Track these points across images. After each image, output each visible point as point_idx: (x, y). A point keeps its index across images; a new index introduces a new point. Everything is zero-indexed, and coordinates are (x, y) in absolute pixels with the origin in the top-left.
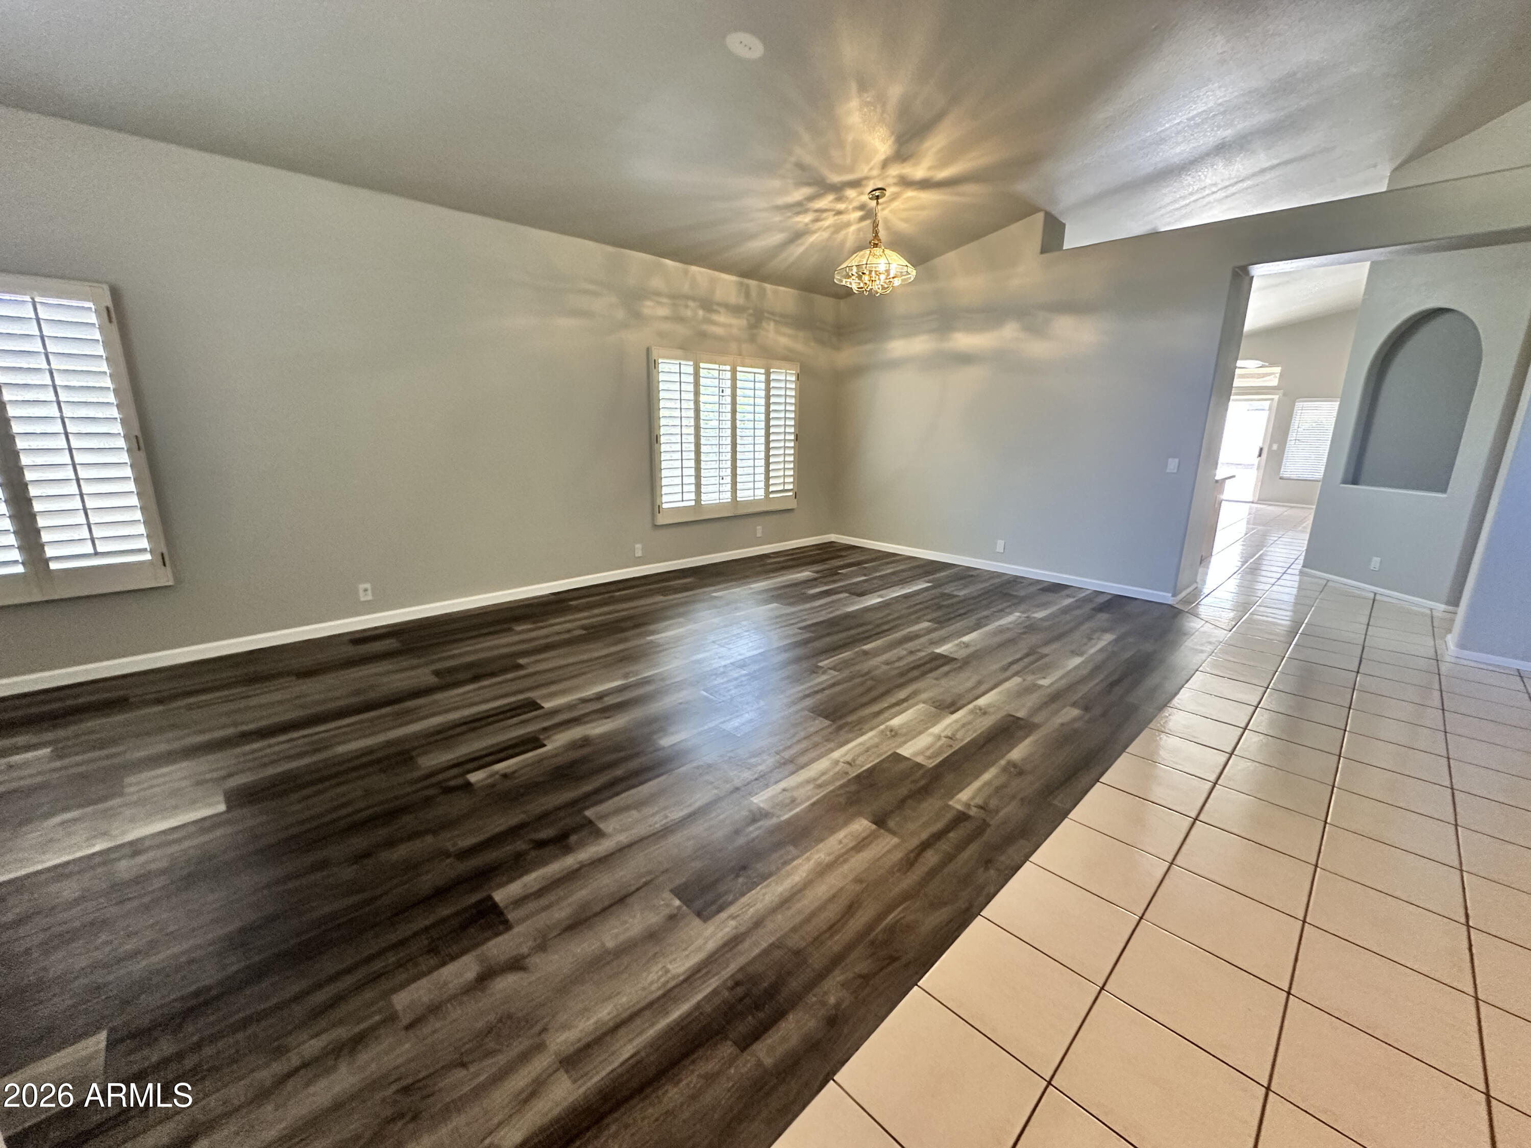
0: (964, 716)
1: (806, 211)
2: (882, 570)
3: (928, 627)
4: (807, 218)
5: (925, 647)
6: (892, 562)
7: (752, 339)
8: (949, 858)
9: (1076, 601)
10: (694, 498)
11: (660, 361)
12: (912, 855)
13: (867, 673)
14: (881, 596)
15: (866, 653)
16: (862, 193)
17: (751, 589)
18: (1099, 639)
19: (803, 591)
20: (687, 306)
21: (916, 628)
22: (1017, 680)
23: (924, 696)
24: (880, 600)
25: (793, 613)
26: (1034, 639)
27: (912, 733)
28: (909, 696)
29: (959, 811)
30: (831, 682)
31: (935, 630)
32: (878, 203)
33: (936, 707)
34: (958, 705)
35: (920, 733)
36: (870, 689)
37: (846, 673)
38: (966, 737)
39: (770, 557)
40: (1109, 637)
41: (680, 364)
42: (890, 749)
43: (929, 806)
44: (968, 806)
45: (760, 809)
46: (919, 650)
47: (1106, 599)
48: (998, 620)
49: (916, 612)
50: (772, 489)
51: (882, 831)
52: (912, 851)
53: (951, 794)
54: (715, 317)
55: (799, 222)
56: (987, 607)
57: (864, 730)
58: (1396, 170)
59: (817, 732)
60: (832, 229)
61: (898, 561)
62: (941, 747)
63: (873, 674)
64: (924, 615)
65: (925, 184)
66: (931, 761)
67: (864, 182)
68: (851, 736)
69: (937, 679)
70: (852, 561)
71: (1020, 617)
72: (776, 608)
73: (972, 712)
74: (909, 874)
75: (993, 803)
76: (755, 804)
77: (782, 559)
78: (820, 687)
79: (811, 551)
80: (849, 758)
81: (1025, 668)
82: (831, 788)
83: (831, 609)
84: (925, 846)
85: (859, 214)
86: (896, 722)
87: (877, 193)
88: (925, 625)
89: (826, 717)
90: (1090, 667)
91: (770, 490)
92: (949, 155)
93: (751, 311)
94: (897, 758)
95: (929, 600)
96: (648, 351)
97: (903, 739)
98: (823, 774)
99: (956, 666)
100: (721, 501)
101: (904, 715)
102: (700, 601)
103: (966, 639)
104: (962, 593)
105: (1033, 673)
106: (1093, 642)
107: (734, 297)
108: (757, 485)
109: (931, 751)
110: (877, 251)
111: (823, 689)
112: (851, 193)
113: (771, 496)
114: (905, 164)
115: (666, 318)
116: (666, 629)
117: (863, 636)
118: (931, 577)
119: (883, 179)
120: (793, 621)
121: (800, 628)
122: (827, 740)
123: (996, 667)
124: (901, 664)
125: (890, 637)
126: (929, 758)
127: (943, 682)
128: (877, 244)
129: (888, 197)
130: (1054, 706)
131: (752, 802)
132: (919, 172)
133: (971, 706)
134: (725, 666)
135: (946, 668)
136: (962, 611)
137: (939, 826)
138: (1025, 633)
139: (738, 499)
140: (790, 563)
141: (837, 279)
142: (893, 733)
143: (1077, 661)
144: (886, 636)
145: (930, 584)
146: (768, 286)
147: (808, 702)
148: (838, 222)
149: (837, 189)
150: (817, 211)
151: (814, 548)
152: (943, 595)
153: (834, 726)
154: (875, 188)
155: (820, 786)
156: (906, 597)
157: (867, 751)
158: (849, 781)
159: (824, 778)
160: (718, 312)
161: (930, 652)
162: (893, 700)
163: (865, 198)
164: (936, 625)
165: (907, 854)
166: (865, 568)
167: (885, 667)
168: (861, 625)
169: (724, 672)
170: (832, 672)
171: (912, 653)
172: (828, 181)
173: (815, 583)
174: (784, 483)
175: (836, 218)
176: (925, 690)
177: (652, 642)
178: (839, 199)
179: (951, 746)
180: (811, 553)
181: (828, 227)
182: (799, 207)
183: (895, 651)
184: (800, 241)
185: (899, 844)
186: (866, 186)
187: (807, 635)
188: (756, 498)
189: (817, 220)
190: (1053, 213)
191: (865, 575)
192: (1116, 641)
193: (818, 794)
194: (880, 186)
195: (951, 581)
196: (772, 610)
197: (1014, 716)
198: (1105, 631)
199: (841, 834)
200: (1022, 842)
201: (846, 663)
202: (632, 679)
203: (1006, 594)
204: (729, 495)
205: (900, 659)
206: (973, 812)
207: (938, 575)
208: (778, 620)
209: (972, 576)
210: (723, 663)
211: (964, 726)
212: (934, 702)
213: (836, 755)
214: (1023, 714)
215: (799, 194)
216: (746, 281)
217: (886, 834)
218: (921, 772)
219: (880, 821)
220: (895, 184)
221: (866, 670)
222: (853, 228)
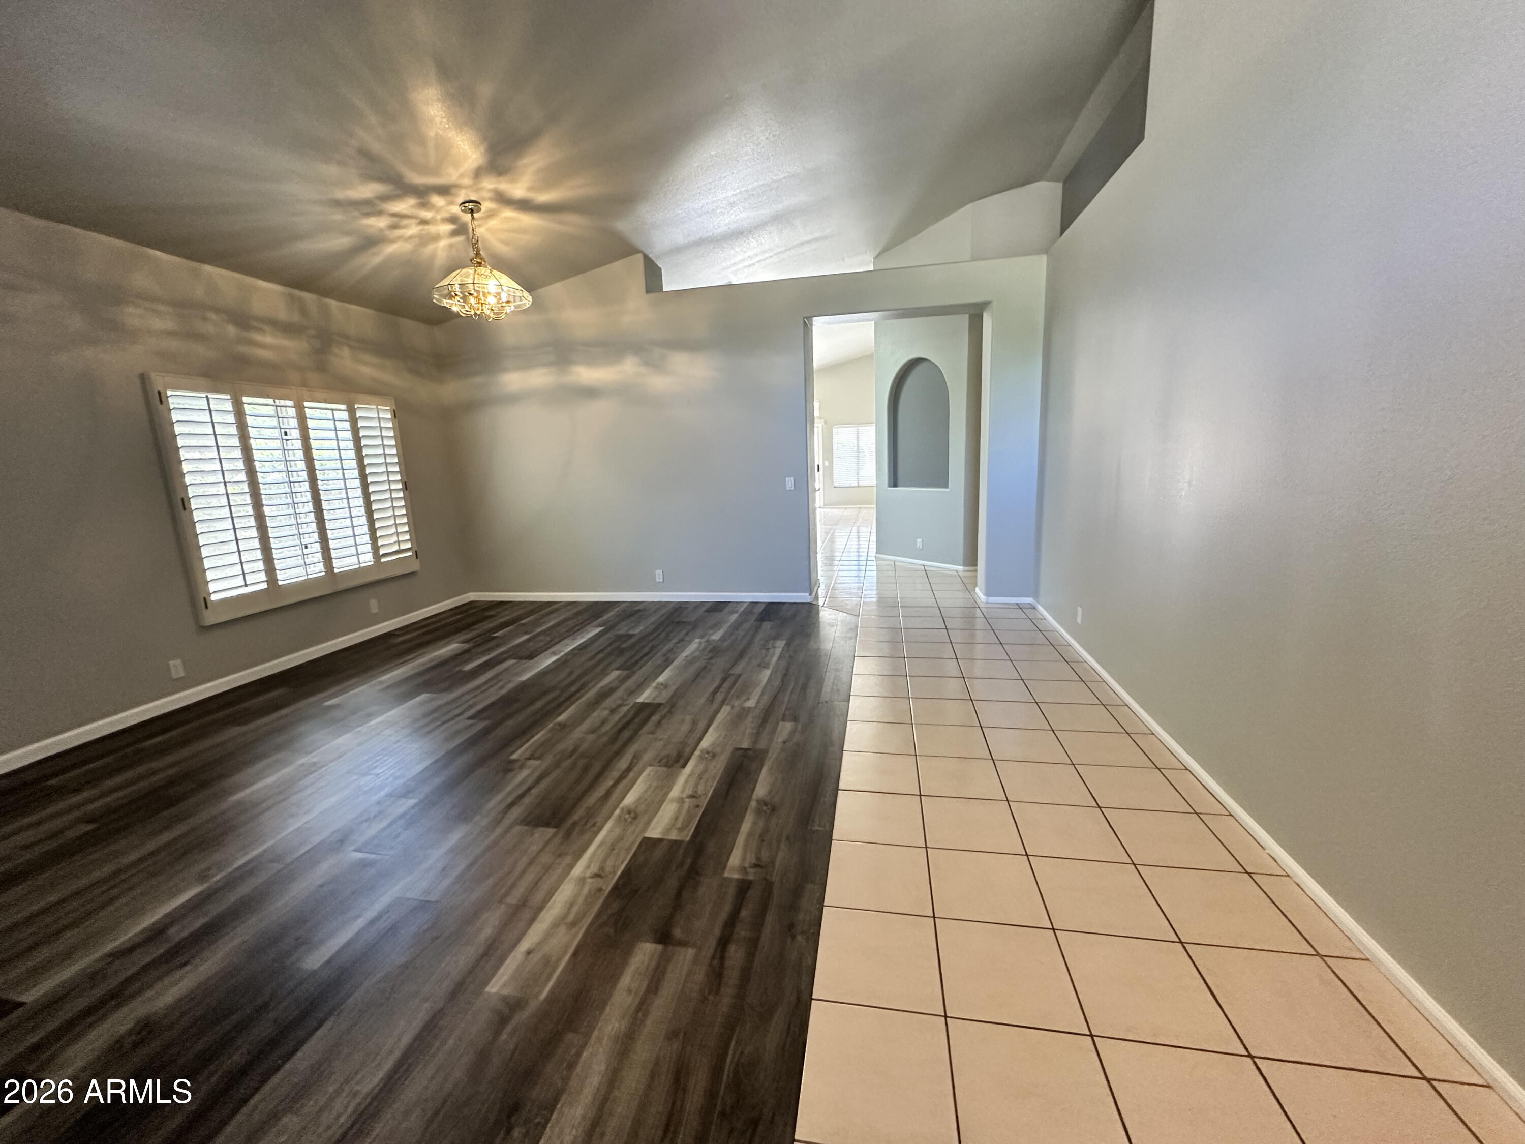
0: (696, 766)
1: (380, 213)
2: (544, 623)
3: (618, 677)
4: (380, 223)
5: (625, 700)
6: (551, 612)
7: (321, 367)
8: (753, 944)
9: (740, 615)
10: (265, 579)
11: (169, 393)
12: (716, 962)
13: (575, 750)
14: (554, 654)
15: (563, 726)
16: (452, 203)
17: (381, 683)
18: (774, 647)
19: (457, 669)
20: (205, 319)
21: (607, 681)
22: (726, 709)
23: (647, 757)
24: (554, 658)
25: (453, 701)
26: (721, 663)
27: (652, 805)
28: (631, 764)
29: (738, 880)
30: (536, 774)
31: (628, 677)
32: (473, 218)
33: (665, 766)
34: (686, 754)
35: (662, 802)
36: (586, 769)
37: (549, 759)
38: (708, 790)
39: (398, 635)
40: (780, 644)
41: (207, 396)
42: (637, 836)
43: (707, 888)
44: (744, 870)
45: (504, 999)
46: (620, 706)
47: (762, 608)
48: (683, 651)
49: (598, 663)
50: (382, 552)
51: (670, 948)
52: (713, 958)
53: (722, 865)
54: (257, 337)
55: (371, 226)
56: (667, 639)
57: (598, 824)
58: (878, 255)
59: (541, 850)
60: (417, 240)
61: (557, 610)
62: (689, 811)
63: (581, 750)
64: (610, 664)
65: (524, 205)
66: (685, 832)
67: (454, 190)
68: (586, 837)
69: (652, 733)
70: (502, 620)
71: (701, 643)
72: (431, 700)
73: (701, 758)
74: (722, 989)
75: (765, 855)
76: (495, 994)
77: (414, 634)
78: (524, 787)
79: (448, 617)
80: (594, 869)
81: (728, 693)
82: (589, 919)
83: (501, 684)
84: (724, 942)
85: (450, 227)
86: (630, 799)
87: (471, 206)
88: (615, 674)
89: (547, 825)
90: (779, 676)
91: (381, 553)
92: (550, 178)
93: (313, 332)
94: (649, 844)
95: (608, 646)
96: (144, 379)
97: (646, 818)
98: (571, 905)
99: (664, 712)
100: (310, 577)
101: (635, 787)
102: (302, 720)
103: (661, 679)
104: (637, 631)
105: (738, 697)
106: (771, 651)
107: (282, 313)
108: (361, 549)
109: (681, 819)
110: (481, 270)
111: (529, 789)
112: (437, 200)
113: (383, 560)
114: (501, 179)
115: (171, 334)
116: (259, 776)
117: (552, 705)
118: (600, 620)
119: (478, 190)
120: (457, 712)
121: (469, 718)
122: (560, 856)
123: (702, 701)
124: (607, 727)
125: (584, 699)
126: (681, 830)
127: (660, 734)
128: (481, 263)
129: (484, 213)
130: (769, 727)
131: (489, 993)
132: (518, 191)
133: (697, 753)
134: (379, 803)
135: (655, 718)
136: (646, 650)
137: (727, 908)
138: (711, 659)
139: (336, 571)
140: (428, 637)
141: (437, 299)
142: (632, 815)
143: (767, 673)
144: (578, 699)
145: (602, 628)
146: (333, 303)
147: (516, 812)
148: (424, 233)
149: (422, 193)
150: (394, 215)
151: (452, 613)
152: (619, 637)
153: (560, 835)
154: (467, 199)
155: (574, 924)
156: (582, 648)
157: (613, 849)
158: (608, 898)
159: (575, 909)
160: (260, 330)
161: (632, 703)
162: (615, 774)
163: (456, 209)
164: (626, 672)
165: (710, 965)
166: (523, 625)
167: (591, 737)
168: (545, 693)
169: (381, 812)
170: (533, 763)
171: (613, 711)
172: (407, 181)
173: (467, 656)
174: (399, 542)
175: (421, 227)
176: (645, 750)
177: (239, 803)
178: (424, 205)
179: (698, 806)
180: (448, 621)
181: (411, 238)
182: (369, 207)
183: (595, 714)
184: (374, 250)
185: (696, 955)
186: (456, 195)
187: (481, 725)
188: (362, 565)
189: (394, 227)
190: (650, 256)
191: (526, 633)
192: (788, 645)
193: (575, 936)
194: (473, 198)
195: (623, 620)
196: (421, 704)
197: (741, 749)
198: (776, 638)
199: (625, 980)
200: (809, 886)
201: (547, 745)
202: (218, 877)
203: (678, 623)
204: (321, 567)
205: (604, 722)
206: (752, 875)
207: (605, 617)
208: (436, 715)
209: (639, 611)
210: (376, 798)
211: (700, 777)
212: (660, 761)
213: (578, 870)
214: (747, 744)
215: (368, 190)
216: (297, 293)
217: (678, 949)
218: (681, 851)
219: (664, 937)
220: (491, 199)
221: (571, 748)
222: (443, 243)
